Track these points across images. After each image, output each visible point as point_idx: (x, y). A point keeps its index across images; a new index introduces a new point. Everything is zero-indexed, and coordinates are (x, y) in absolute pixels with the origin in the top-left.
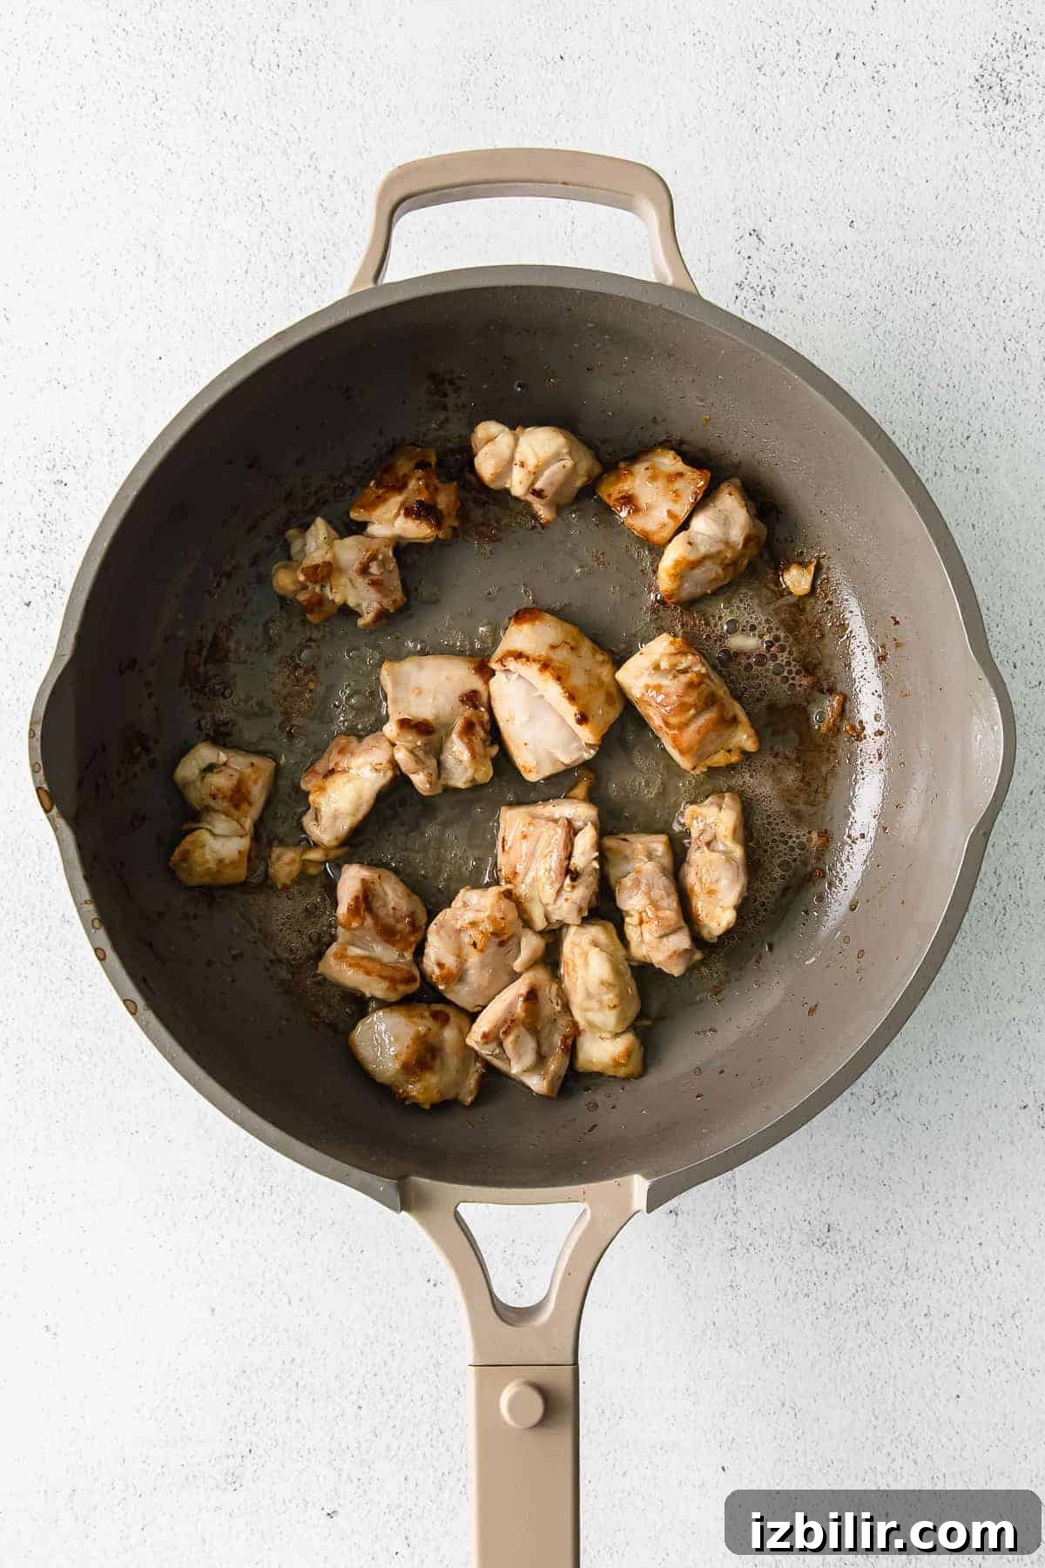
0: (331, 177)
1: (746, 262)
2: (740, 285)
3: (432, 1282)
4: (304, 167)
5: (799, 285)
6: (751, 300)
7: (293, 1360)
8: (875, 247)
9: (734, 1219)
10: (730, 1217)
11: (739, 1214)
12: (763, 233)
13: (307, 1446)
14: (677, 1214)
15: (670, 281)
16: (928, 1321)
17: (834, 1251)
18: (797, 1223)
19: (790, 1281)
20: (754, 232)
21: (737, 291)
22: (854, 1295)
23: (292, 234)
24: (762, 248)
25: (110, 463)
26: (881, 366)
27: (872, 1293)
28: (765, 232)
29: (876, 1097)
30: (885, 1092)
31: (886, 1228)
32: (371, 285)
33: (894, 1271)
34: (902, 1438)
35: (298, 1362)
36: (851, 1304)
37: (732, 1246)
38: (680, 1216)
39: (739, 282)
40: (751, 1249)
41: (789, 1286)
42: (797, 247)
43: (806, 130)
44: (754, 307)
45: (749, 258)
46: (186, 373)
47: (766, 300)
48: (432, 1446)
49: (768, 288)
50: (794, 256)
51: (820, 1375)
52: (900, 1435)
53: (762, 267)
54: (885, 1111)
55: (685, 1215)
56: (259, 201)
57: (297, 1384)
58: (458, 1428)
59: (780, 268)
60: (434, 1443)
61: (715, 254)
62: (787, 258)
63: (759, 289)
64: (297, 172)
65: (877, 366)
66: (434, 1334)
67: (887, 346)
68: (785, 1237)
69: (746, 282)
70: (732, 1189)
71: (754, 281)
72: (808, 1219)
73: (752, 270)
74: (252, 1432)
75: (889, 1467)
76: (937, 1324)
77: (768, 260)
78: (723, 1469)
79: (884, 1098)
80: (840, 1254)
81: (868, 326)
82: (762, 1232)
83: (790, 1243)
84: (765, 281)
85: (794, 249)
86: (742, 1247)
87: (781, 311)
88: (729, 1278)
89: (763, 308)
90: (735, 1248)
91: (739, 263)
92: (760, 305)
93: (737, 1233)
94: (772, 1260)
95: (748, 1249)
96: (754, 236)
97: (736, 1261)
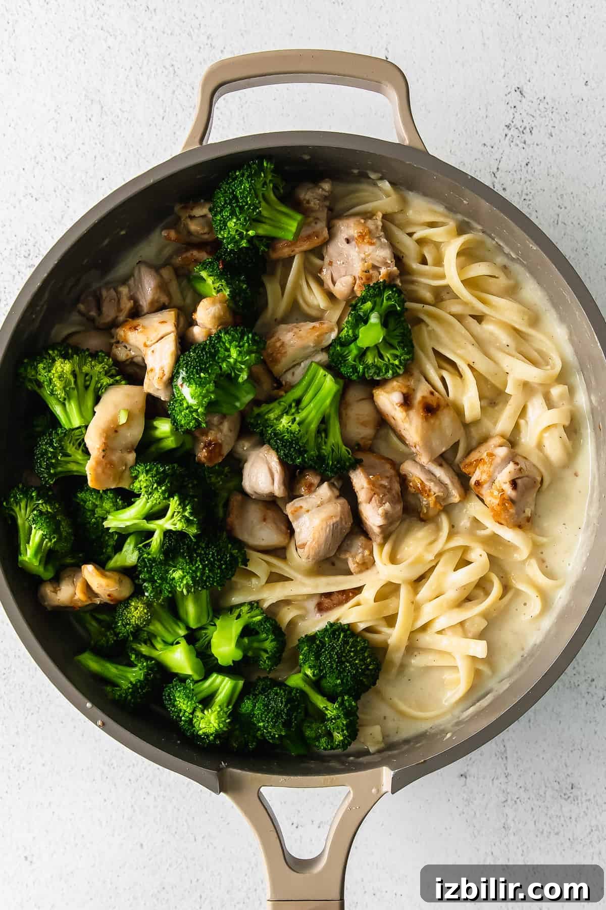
1: (513, 110)
2: (508, 126)
3: (295, 825)
5: (550, 127)
6: (516, 137)
8: (603, 100)
9: (506, 780)
10: (502, 779)
11: (509, 777)
12: (525, 89)
14: (466, 777)
15: (407, 143)
17: (576, 802)
18: (550, 783)
19: (545, 824)
20: (518, 89)
21: (506, 131)
22: (590, 833)
24: (524, 100)
28: (526, 90)
32: (199, 146)
37: (505, 799)
38: (468, 779)
39: (507, 124)
40: (518, 802)
41: (544, 827)
42: (548, 100)
43: (552, 17)
44: (518, 142)
45: (515, 107)
47: (527, 136)
49: (528, 128)
50: (547, 106)
53: (524, 114)
55: (472, 778)
56: (171, 69)
59: (537, 114)
61: (491, 105)
62: (541, 106)
63: (521, 129)
68: (542, 793)
69: (513, 124)
70: (504, 759)
71: (518, 123)
72: (558, 780)
73: (517, 115)
77: (528, 109)
80: (580, 805)
82: (525, 790)
83: (545, 797)
84: (525, 124)
85: (546, 101)
86: (512, 800)
87: (537, 145)
88: (503, 822)
89: (525, 143)
90: (507, 800)
91: (508, 111)
92: (523, 140)
93: (508, 790)
94: (532, 809)
95: (515, 801)
96: (518, 92)
97: (507, 810)
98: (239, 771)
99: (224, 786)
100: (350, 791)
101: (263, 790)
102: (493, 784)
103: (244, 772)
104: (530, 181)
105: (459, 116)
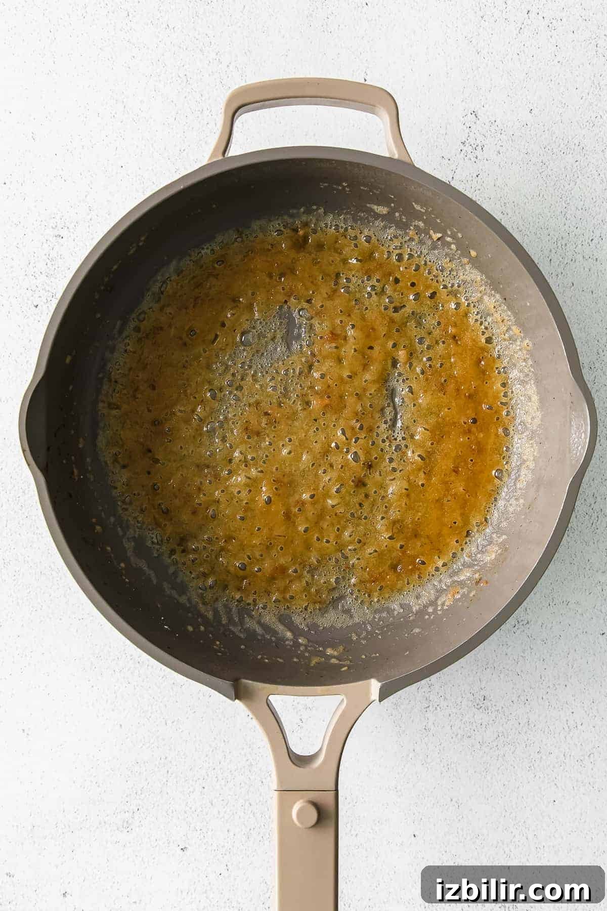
0: (228, 66)
1: (468, 130)
2: (463, 143)
4: (213, 59)
5: (498, 146)
6: (469, 152)
7: (166, 758)
8: (544, 126)
9: (429, 690)
10: (426, 689)
11: (432, 687)
12: (479, 114)
13: (171, 808)
16: (539, 756)
17: (487, 712)
18: (465, 694)
19: (460, 728)
20: (474, 112)
21: (462, 147)
22: (497, 738)
23: (203, 99)
24: (478, 122)
25: (89, 226)
26: (543, 196)
27: (508, 738)
29: (517, 624)
30: (522, 621)
31: (518, 700)
32: (221, 158)
33: (521, 725)
34: (520, 824)
35: (169, 759)
36: (495, 744)
37: (427, 706)
39: (463, 141)
40: (438, 708)
41: (459, 731)
42: (498, 123)
43: (507, 55)
44: (471, 157)
45: (470, 127)
46: (136, 176)
47: (479, 152)
48: (245, 813)
49: (480, 146)
50: (497, 128)
51: (475, 785)
52: (519, 822)
53: (477, 134)
54: (521, 632)
57: (168, 772)
58: (260, 803)
59: (488, 135)
60: (246, 811)
61: (450, 125)
62: (492, 128)
63: (474, 146)
64: (208, 62)
65: (541, 196)
66: (250, 747)
67: (548, 184)
69: (467, 142)
71: (472, 141)
72: (473, 692)
73: (471, 134)
74: (140, 799)
75: (511, 841)
76: (544, 757)
77: (480, 129)
78: (414, 836)
79: (521, 624)
80: (490, 714)
81: (537, 172)
82: (445, 698)
83: (461, 705)
84: (478, 142)
85: (496, 123)
86: (433, 706)
87: (487, 160)
88: (425, 724)
89: (477, 158)
90: (429, 707)
91: (464, 130)
92: (475, 156)
93: (431, 699)
94: (450, 715)
95: (436, 708)
96: (473, 115)
97: (428, 715)
98: (250, 682)
99: (239, 694)
100: (343, 699)
101: (271, 698)
102: (418, 692)
103: (255, 683)
104: (479, 190)
105: (423, 132)
